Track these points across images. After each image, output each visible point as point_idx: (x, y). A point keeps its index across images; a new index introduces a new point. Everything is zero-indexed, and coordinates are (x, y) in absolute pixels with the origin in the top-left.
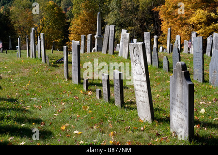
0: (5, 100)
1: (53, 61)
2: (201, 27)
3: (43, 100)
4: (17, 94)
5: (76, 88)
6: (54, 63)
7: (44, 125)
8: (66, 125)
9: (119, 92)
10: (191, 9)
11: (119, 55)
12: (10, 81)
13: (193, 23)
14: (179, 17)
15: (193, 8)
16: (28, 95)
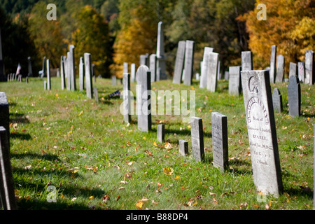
0: (39, 157)
1: (104, 95)
2: (309, 44)
3: (97, 157)
4: (55, 147)
5: (144, 138)
6: (106, 98)
7: (109, 199)
8: (143, 200)
9: (221, 146)
10: (293, 18)
11: (201, 86)
12: (42, 126)
13: (297, 37)
14: (275, 29)
15: (296, 15)
16: (73, 149)
